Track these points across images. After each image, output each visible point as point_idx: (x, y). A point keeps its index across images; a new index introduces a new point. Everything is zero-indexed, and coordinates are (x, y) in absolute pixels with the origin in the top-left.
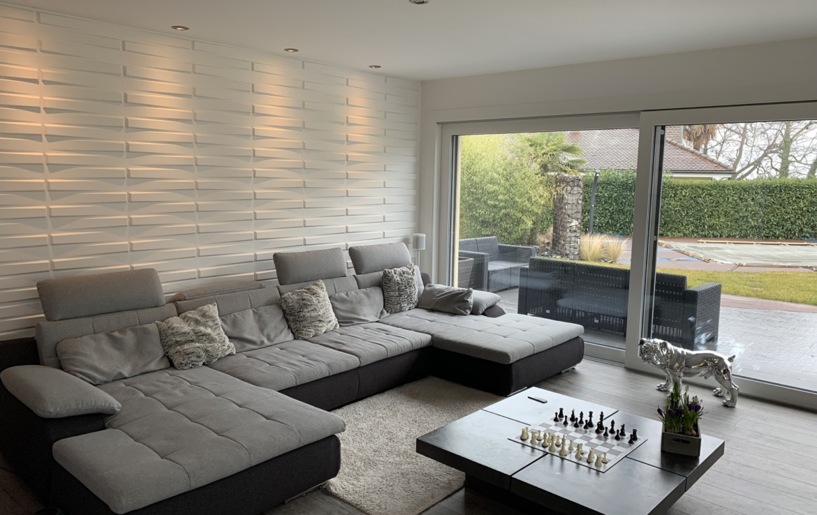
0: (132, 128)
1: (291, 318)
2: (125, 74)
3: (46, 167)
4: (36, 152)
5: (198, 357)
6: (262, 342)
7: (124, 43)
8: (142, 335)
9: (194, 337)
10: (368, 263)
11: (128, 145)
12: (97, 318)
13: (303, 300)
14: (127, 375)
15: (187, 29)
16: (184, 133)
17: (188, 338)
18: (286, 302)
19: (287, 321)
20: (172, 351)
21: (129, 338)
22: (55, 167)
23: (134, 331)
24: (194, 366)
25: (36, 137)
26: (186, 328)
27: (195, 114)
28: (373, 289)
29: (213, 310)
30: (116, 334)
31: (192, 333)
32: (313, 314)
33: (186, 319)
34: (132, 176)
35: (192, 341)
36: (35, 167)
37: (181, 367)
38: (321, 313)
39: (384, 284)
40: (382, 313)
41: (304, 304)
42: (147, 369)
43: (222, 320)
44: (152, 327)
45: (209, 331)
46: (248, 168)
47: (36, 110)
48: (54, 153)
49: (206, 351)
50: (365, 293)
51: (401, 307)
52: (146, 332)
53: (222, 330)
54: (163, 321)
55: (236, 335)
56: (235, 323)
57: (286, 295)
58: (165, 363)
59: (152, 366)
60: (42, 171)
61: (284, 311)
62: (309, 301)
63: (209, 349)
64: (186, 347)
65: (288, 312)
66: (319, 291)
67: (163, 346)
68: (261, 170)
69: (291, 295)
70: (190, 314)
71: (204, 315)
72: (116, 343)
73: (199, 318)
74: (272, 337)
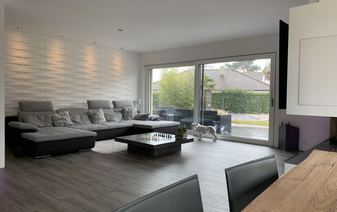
0: (47, 63)
1: (91, 118)
2: (46, 49)
3: (22, 73)
4: (20, 69)
5: (62, 124)
6: (81, 123)
7: (46, 41)
8: (46, 117)
9: (61, 119)
10: (118, 105)
11: (45, 68)
12: (34, 112)
13: (95, 113)
14: (41, 126)
15: (63, 37)
16: (62, 65)
17: (59, 119)
18: (89, 113)
19: (90, 119)
20: (54, 122)
21: (43, 118)
22: (25, 73)
23: (44, 116)
24: (60, 126)
25: (20, 65)
26: (59, 116)
27: (65, 60)
28: (119, 113)
29: (67, 113)
30: (39, 116)
31: (60, 118)
32: (98, 117)
33: (59, 114)
34: (46, 76)
35: (60, 120)
36: (20, 73)
37: (57, 126)
38: (100, 117)
39: (123, 112)
40: (121, 120)
41: (95, 114)
42: (47, 126)
43: (70, 116)
44: (49, 116)
45: (65, 118)
46: (81, 76)
47: (21, 57)
48: (25, 69)
49: (64, 123)
50: (116, 114)
51: (128, 119)
52: (48, 116)
53: (69, 118)
54: (53, 114)
55: (73, 120)
56: (73, 117)
57: (90, 111)
58: (53, 125)
59: (49, 125)
60: (21, 74)
61: (89, 116)
62: (97, 113)
63: (65, 122)
64: (58, 121)
65: (90, 116)
66: (100, 111)
67: (52, 121)
68: (85, 77)
69: (91, 111)
70: (60, 113)
71: (64, 114)
72: (39, 119)
73: (63, 114)
74: (85, 122)
